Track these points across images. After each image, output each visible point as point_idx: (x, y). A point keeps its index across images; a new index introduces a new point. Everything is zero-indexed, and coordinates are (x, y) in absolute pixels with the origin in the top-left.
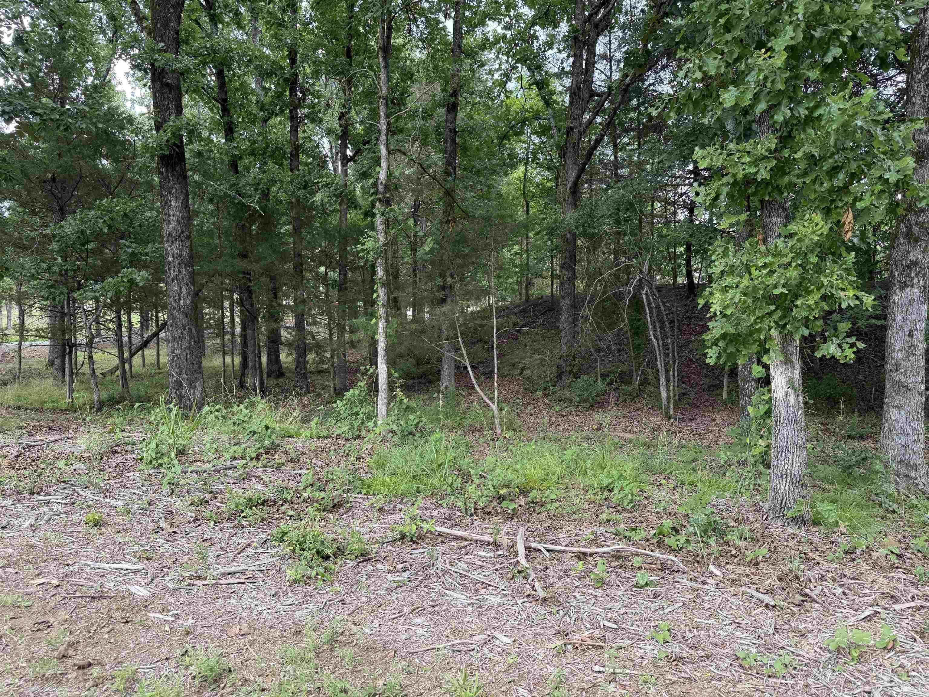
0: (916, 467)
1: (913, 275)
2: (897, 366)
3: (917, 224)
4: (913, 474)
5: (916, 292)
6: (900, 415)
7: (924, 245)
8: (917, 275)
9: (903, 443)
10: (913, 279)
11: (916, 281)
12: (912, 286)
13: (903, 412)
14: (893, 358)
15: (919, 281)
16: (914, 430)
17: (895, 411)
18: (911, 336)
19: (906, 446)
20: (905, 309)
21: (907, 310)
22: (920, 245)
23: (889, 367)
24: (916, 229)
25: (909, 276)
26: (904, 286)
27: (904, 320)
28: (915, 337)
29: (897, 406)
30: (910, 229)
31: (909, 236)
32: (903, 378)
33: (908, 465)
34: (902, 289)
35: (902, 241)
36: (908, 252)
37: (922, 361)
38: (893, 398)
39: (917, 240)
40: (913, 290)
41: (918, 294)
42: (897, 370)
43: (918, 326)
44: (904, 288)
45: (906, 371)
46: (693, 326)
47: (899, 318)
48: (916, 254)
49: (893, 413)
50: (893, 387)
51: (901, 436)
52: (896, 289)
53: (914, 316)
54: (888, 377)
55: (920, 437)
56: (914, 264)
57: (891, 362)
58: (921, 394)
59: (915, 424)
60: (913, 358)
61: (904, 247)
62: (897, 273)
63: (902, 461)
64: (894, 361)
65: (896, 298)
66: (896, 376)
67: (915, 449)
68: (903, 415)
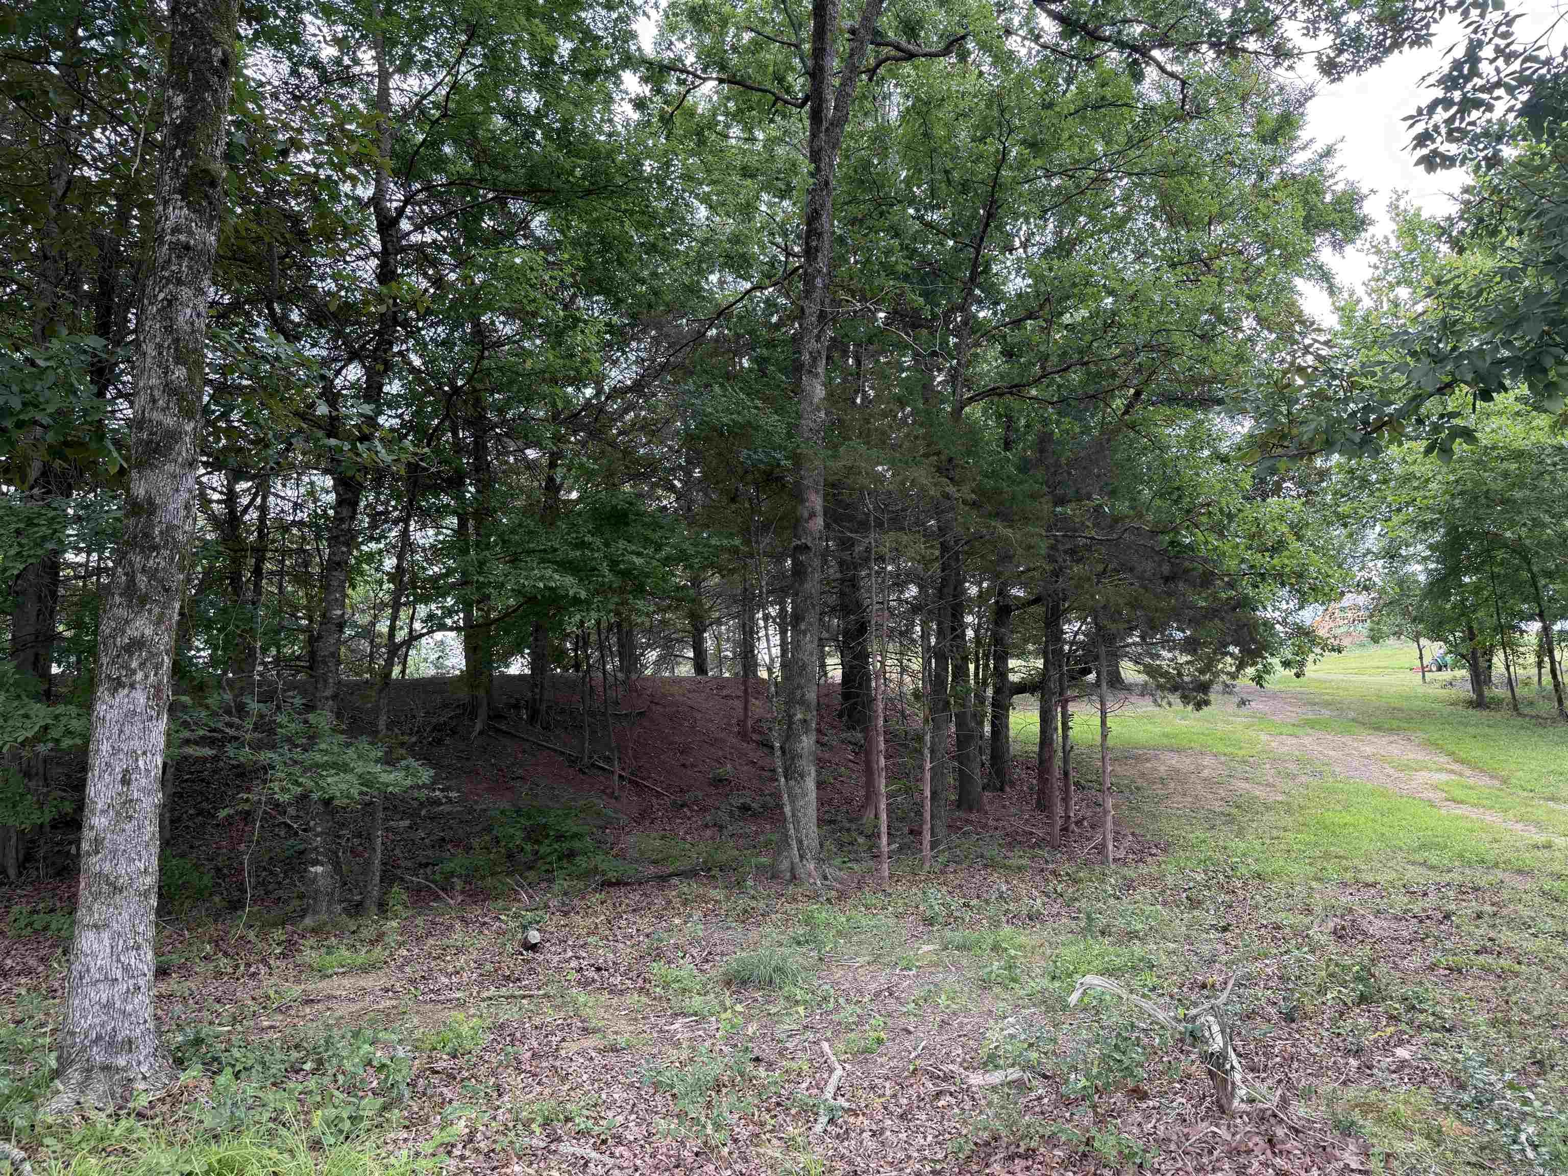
0: (129, 1045)
1: (134, 665)
2: (98, 842)
3: (144, 570)
4: (121, 1062)
5: (140, 697)
6: (100, 941)
7: (157, 610)
8: (142, 665)
9: (104, 1001)
10: (134, 672)
11: (139, 676)
12: (132, 686)
13: (106, 935)
14: (92, 828)
15: (147, 677)
16: (126, 969)
17: (91, 935)
18: (126, 782)
19: (108, 1006)
20: (116, 730)
21: (121, 731)
22: (150, 611)
23: (85, 846)
24: (142, 581)
25: (126, 667)
26: (118, 684)
27: (115, 751)
28: (134, 785)
29: (96, 926)
30: (131, 578)
31: (130, 589)
32: (107, 867)
33: (111, 1044)
34: (114, 691)
35: (118, 599)
36: (127, 622)
37: (151, 829)
38: (90, 909)
39: (144, 600)
40: (134, 694)
41: (142, 700)
42: (97, 852)
43: (141, 763)
44: (116, 690)
45: (114, 852)
47: (105, 747)
48: (142, 627)
49: (87, 941)
50: (89, 886)
51: (101, 986)
52: (102, 692)
53: (136, 744)
54: (83, 867)
55: (141, 982)
56: (137, 644)
57: (88, 835)
58: (146, 894)
59: (130, 959)
60: (128, 827)
61: (122, 612)
62: (105, 660)
63: (99, 1038)
64: (92, 834)
65: (101, 708)
66: (95, 864)
67: (129, 1008)
68: (107, 942)
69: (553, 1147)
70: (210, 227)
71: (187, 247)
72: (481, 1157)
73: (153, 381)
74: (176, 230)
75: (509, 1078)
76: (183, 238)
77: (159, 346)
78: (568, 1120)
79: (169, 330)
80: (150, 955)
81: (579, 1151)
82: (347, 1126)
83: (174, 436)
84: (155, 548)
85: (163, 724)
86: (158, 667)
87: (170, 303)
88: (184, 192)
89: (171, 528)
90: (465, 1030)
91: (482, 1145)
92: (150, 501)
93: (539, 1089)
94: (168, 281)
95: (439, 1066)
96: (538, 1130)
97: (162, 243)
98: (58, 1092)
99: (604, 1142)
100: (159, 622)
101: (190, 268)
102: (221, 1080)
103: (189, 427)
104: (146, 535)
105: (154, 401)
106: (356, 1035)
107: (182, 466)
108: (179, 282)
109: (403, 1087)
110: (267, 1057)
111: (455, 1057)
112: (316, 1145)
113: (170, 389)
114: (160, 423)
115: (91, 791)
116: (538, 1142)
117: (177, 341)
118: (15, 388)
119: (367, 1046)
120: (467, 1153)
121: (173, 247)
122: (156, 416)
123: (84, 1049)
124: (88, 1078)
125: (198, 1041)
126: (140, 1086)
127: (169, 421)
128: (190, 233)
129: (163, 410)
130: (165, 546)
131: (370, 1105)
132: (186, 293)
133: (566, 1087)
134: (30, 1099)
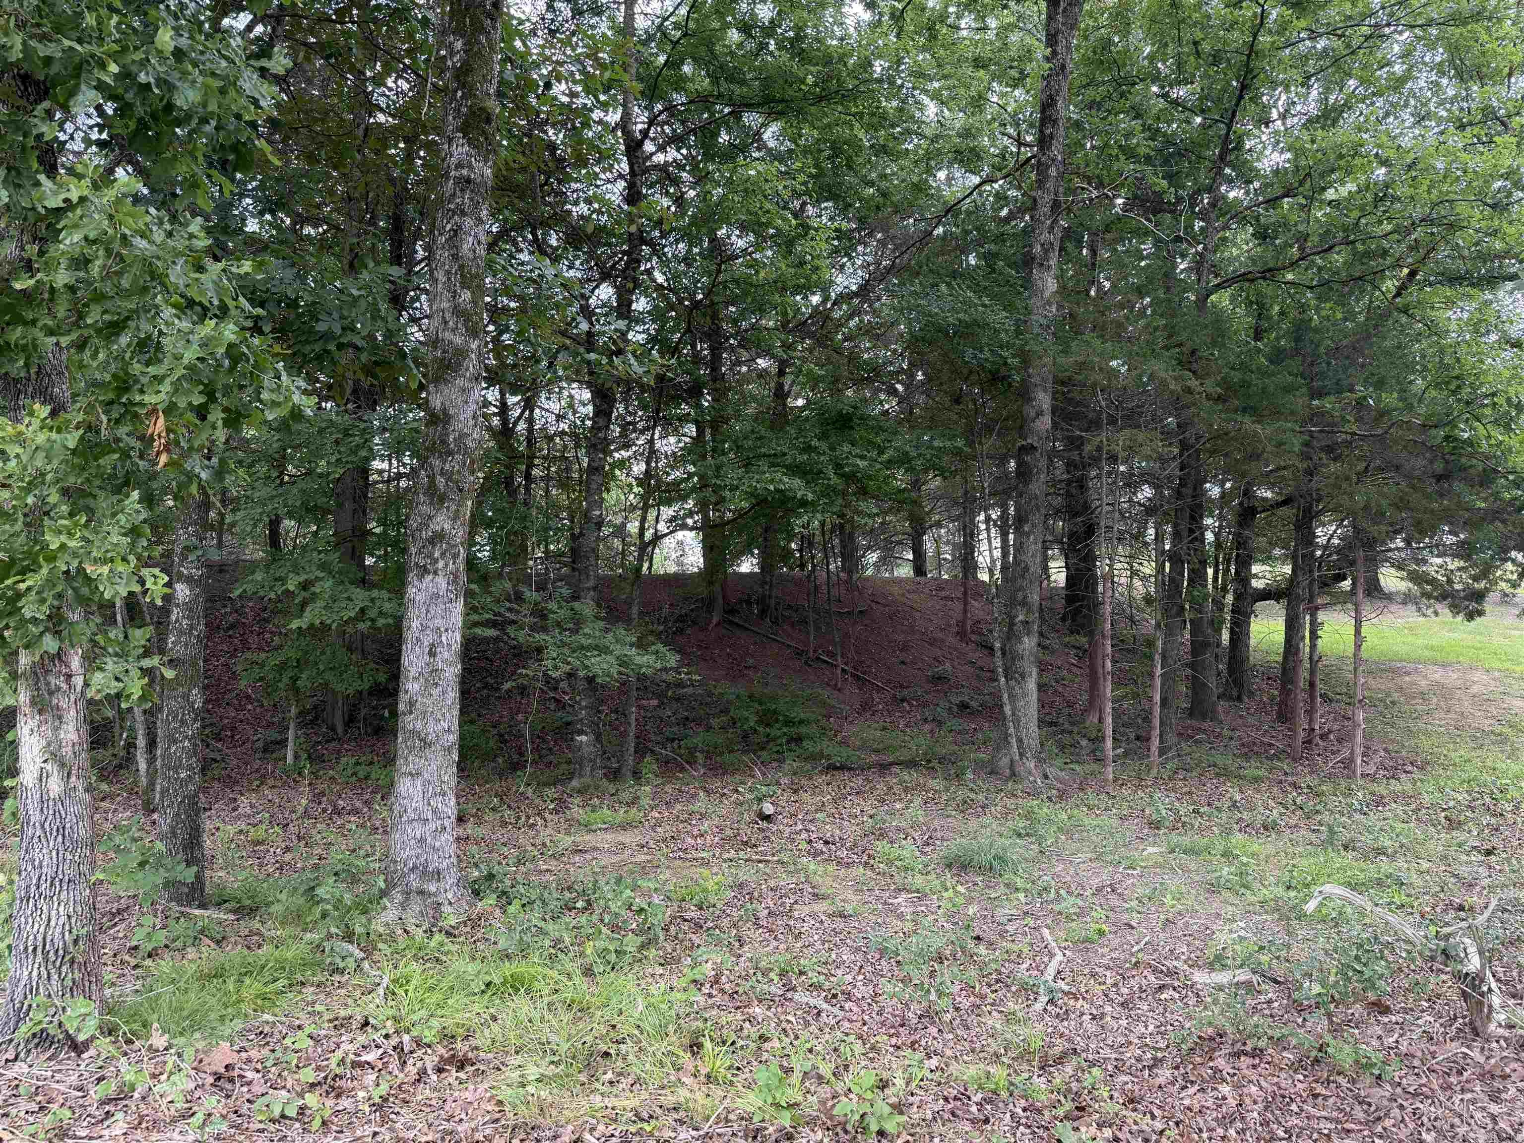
0: (438, 875)
1: (437, 554)
2: (411, 703)
3: (442, 474)
4: (432, 888)
5: (442, 582)
6: (414, 786)
7: (453, 508)
8: (443, 554)
9: (418, 836)
10: (436, 561)
11: (441, 564)
12: (435, 573)
13: (418, 783)
14: (406, 692)
15: (447, 565)
16: (435, 811)
17: (407, 781)
18: (432, 654)
19: (422, 840)
20: (423, 610)
21: (428, 611)
22: (448, 508)
23: (402, 707)
24: (440, 481)
25: (430, 556)
26: (424, 571)
27: (423, 628)
28: (439, 657)
29: (410, 774)
30: (432, 478)
31: (431, 490)
32: (419, 725)
33: (424, 873)
34: (421, 577)
35: (422, 498)
36: (430, 518)
37: (453, 695)
38: (406, 759)
39: (442, 499)
40: (437, 579)
41: (444, 585)
42: (411, 713)
43: (444, 639)
44: (423, 576)
45: (424, 713)
46: (267, 636)
47: (416, 624)
48: (442, 522)
49: (405, 786)
50: (405, 741)
51: (415, 824)
52: (412, 577)
53: (438, 622)
54: (400, 725)
55: (447, 823)
56: (438, 537)
57: (403, 698)
58: (449, 750)
59: (437, 802)
60: (436, 692)
61: (425, 509)
62: (414, 550)
63: (415, 867)
64: (407, 697)
65: (411, 591)
66: (409, 722)
67: (438, 844)
68: (419, 788)
69: (789, 995)
70: (486, 162)
71: (468, 181)
72: (726, 997)
73: (445, 305)
74: (459, 166)
75: (749, 931)
76: (465, 172)
77: (448, 272)
78: (801, 973)
79: (455, 257)
80: (453, 802)
81: (813, 1003)
82: (613, 958)
83: (462, 353)
84: (450, 453)
85: (459, 607)
86: (455, 556)
87: (456, 231)
88: (465, 129)
89: (462, 436)
90: (710, 885)
91: (727, 986)
92: (445, 411)
93: (775, 943)
94: (454, 213)
95: (689, 915)
96: (776, 979)
97: (448, 178)
98: (385, 908)
99: (835, 996)
100: (455, 519)
101: (471, 199)
102: (511, 909)
103: (474, 345)
104: (444, 442)
105: (446, 323)
106: (619, 881)
107: (470, 380)
108: (463, 213)
109: (658, 930)
110: (546, 895)
111: (701, 909)
112: (588, 972)
113: (457, 311)
114: (451, 342)
115: (405, 661)
116: (776, 989)
117: (462, 267)
118: (336, 315)
119: (628, 891)
120: (714, 992)
121: (458, 180)
122: (448, 335)
123: (404, 875)
124: (407, 899)
125: (491, 877)
126: (446, 909)
127: (458, 340)
128: (470, 167)
129: (453, 330)
130: (458, 452)
131: (632, 943)
132: (468, 222)
133: (799, 945)
134: (365, 912)
